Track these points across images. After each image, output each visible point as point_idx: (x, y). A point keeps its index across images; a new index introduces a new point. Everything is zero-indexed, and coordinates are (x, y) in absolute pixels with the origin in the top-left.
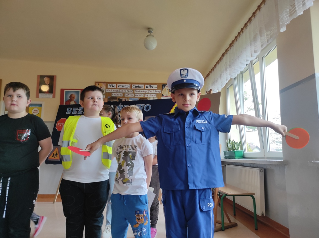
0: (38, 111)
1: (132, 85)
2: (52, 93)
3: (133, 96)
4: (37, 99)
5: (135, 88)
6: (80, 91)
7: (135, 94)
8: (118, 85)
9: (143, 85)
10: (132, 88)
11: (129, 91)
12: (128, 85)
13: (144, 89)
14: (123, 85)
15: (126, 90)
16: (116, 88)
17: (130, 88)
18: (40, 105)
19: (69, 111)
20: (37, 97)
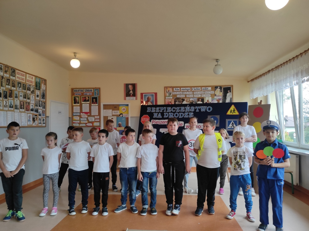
0: (126, 109)
1: (192, 88)
2: (135, 96)
3: (193, 96)
4: (125, 101)
5: (194, 90)
6: (154, 94)
7: (194, 95)
8: (181, 88)
9: (200, 88)
10: (192, 90)
11: (190, 93)
12: (189, 88)
13: (201, 91)
14: (185, 88)
15: (187, 92)
16: (180, 91)
17: (190, 90)
18: (128, 105)
19: (149, 110)
20: (125, 99)
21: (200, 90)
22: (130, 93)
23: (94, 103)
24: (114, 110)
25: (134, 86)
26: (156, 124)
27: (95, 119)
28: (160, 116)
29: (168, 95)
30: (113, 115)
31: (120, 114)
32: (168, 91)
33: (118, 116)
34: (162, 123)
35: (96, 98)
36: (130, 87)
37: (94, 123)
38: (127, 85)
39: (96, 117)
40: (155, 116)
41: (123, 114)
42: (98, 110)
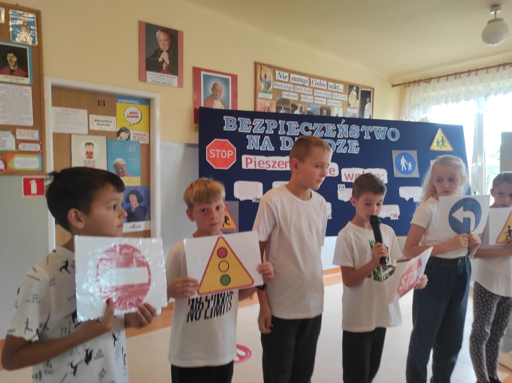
0: (139, 114)
1: (312, 80)
2: (176, 74)
3: (312, 101)
4: (142, 84)
5: (315, 86)
6: (230, 78)
7: (315, 98)
8: (292, 75)
9: (325, 82)
10: (311, 85)
11: (307, 91)
12: (306, 78)
13: (327, 90)
14: (299, 76)
15: (303, 88)
16: (289, 83)
17: (308, 85)
19: (229, 124)
20: (142, 78)
21: (326, 88)
22: (160, 60)
23: (12, 73)
24: (96, 113)
25: (174, 37)
26: (258, 168)
27: (18, 142)
28: (268, 145)
29: (262, 86)
30: (91, 133)
31: (121, 131)
32: (263, 76)
33: (112, 137)
34: (276, 165)
35: (20, 53)
36: (161, 36)
37: (13, 157)
38: (149, 31)
39: (22, 134)
40: (253, 143)
41: (132, 132)
42: (31, 105)
